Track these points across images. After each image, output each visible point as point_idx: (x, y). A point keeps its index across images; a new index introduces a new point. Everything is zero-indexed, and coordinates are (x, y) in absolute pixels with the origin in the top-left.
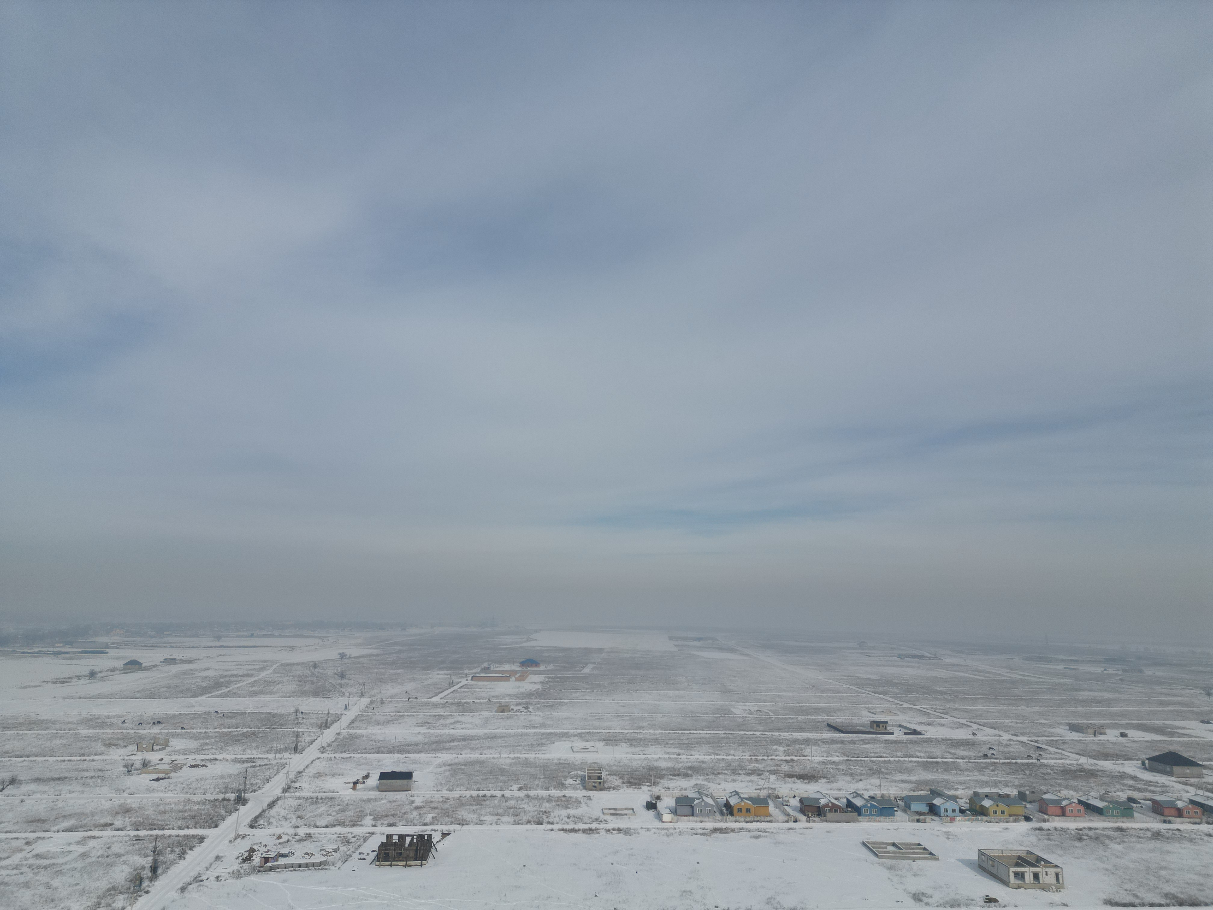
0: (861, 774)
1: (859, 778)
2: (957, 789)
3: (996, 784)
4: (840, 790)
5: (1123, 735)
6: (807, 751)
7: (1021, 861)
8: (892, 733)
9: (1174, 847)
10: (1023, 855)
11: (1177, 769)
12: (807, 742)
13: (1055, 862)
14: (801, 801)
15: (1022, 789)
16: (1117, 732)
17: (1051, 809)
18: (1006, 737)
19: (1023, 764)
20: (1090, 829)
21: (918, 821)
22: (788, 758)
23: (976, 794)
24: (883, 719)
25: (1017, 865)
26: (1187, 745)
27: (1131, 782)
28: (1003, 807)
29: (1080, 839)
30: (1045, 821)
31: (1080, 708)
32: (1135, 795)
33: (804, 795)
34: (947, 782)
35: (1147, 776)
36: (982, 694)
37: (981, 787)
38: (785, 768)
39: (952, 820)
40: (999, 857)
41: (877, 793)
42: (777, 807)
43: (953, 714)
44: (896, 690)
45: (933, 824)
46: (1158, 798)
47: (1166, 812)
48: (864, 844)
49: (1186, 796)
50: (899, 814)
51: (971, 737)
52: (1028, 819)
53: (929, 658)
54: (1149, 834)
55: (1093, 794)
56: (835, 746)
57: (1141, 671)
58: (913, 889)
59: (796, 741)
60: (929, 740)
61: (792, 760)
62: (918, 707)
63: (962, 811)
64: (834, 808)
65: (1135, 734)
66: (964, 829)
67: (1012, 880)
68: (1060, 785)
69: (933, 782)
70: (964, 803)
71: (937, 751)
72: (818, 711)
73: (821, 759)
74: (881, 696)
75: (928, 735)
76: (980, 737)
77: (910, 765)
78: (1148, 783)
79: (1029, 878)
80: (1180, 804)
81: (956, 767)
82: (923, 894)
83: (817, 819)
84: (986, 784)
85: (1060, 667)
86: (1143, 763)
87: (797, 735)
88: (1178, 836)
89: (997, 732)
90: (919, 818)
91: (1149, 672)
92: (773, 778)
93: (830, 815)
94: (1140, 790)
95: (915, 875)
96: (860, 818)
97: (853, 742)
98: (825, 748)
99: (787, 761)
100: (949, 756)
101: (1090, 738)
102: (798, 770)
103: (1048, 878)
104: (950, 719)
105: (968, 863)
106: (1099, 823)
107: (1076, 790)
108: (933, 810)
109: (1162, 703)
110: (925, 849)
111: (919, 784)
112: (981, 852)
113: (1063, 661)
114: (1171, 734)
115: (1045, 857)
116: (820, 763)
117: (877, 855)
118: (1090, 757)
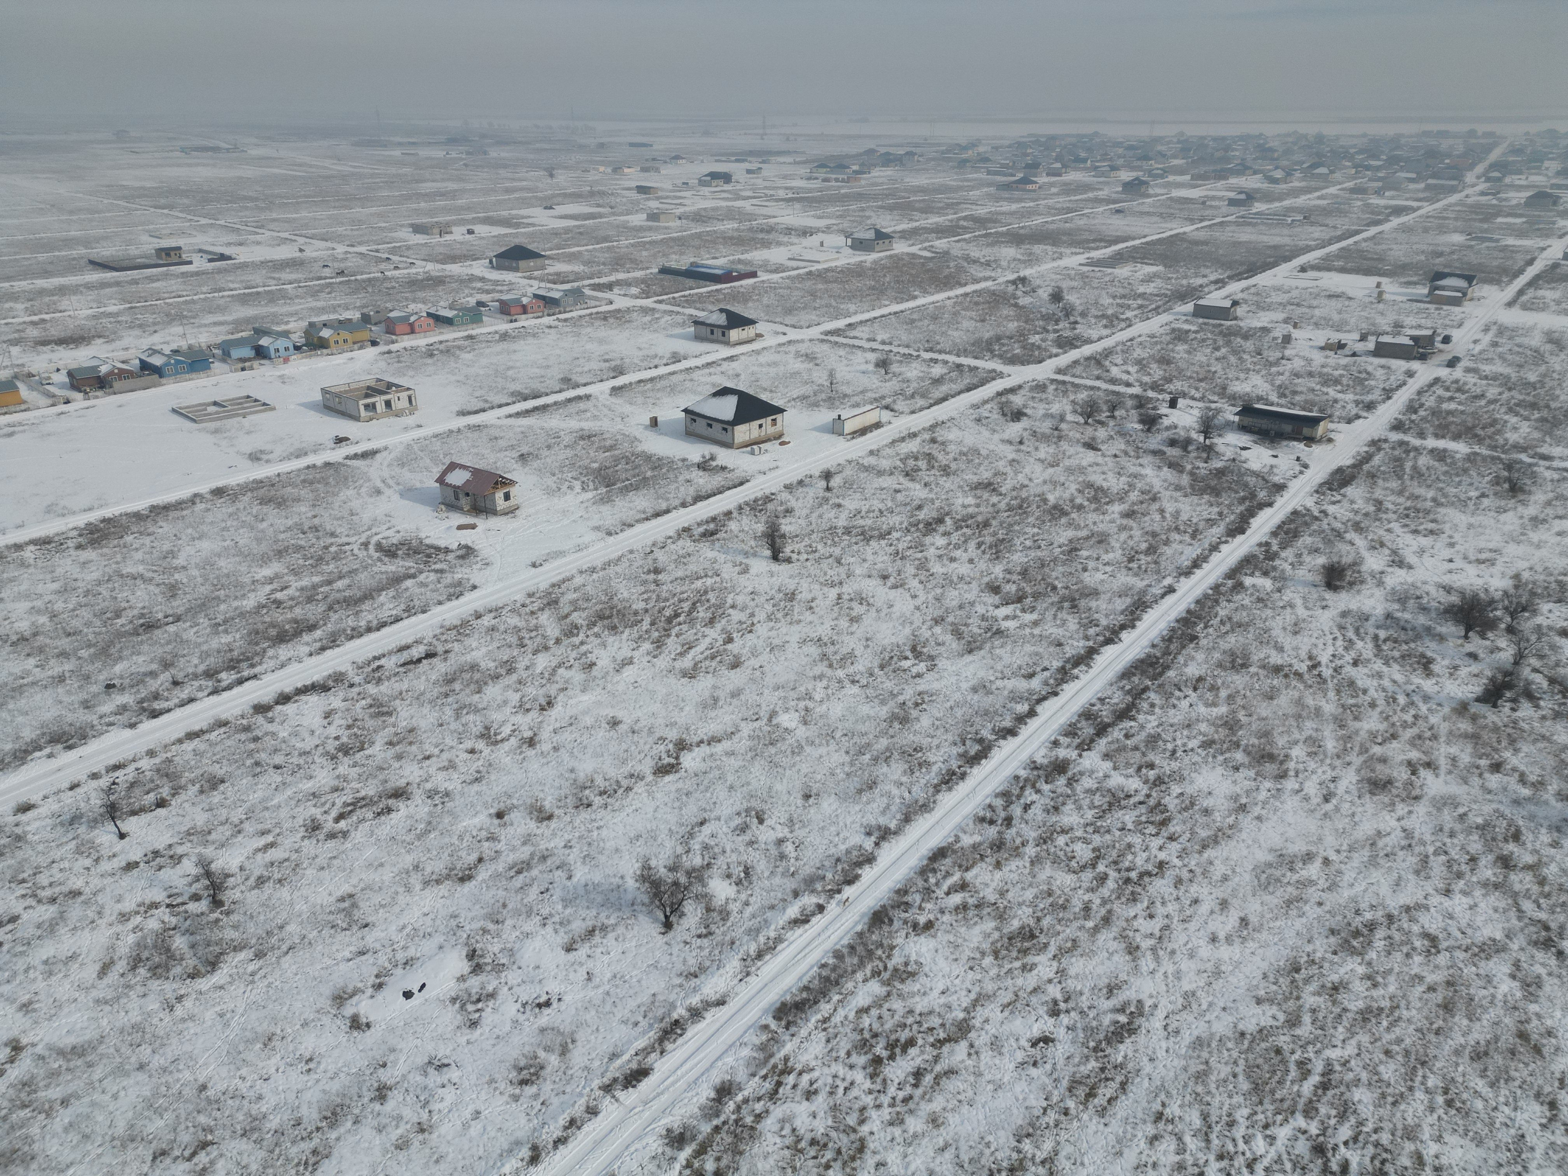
0: (154, 324)
1: (152, 329)
2: (287, 323)
3: (334, 309)
4: (127, 349)
5: (470, 232)
6: (65, 303)
7: (371, 391)
8: (190, 263)
9: (519, 345)
10: (373, 384)
11: (522, 264)
12: (62, 291)
13: (407, 385)
14: (70, 374)
15: (365, 310)
16: (464, 229)
17: (399, 328)
18: (340, 249)
19: (364, 281)
20: (441, 342)
21: (243, 369)
22: (35, 318)
23: (312, 325)
24: (174, 245)
25: (367, 396)
26: (531, 235)
27: (479, 285)
28: (345, 334)
29: (431, 355)
30: (393, 342)
31: (423, 204)
32: (484, 298)
33: (74, 365)
34: (275, 315)
35: (495, 275)
36: (305, 196)
37: (317, 315)
38: (33, 333)
39: (286, 360)
40: (346, 392)
41: (183, 344)
42: (31, 388)
43: (271, 227)
44: (186, 201)
45: (263, 368)
46: (505, 297)
47: (513, 311)
48: (174, 411)
49: (530, 291)
50: (217, 366)
51: (298, 254)
52: (374, 343)
53: (228, 150)
54: (497, 337)
55: (442, 303)
56: (108, 290)
57: (485, 153)
58: (248, 449)
59: (42, 292)
60: (244, 266)
61: (43, 321)
62: (222, 222)
63: (297, 348)
64: (123, 374)
65: (482, 230)
66: (302, 368)
67: (363, 413)
68: (407, 299)
69: (255, 318)
70: (298, 338)
71: (257, 278)
72: (68, 243)
73: (90, 312)
74: (166, 211)
75: (242, 259)
76: (309, 253)
77: (221, 302)
78: (496, 283)
79: (381, 407)
80: (525, 301)
81: (283, 296)
82: (262, 452)
83: (99, 393)
84: (323, 310)
85: (397, 153)
86: (491, 262)
87: (41, 283)
88: (524, 334)
89: (329, 244)
90: (243, 364)
91: (493, 154)
92: (15, 350)
93: (117, 385)
94: (488, 292)
95: (249, 433)
96: (163, 381)
97: (135, 282)
98: (92, 295)
99: (33, 323)
100: (274, 282)
101: (436, 239)
102: (55, 332)
103: (400, 402)
104: (268, 234)
105: (312, 406)
106: (449, 335)
107: (424, 302)
108: (261, 353)
109: (508, 191)
110: (256, 401)
111: (238, 325)
112: (324, 391)
113: (400, 144)
114: (517, 225)
115: (396, 381)
116: (87, 318)
117: (194, 421)
118: (437, 262)
